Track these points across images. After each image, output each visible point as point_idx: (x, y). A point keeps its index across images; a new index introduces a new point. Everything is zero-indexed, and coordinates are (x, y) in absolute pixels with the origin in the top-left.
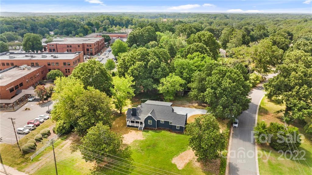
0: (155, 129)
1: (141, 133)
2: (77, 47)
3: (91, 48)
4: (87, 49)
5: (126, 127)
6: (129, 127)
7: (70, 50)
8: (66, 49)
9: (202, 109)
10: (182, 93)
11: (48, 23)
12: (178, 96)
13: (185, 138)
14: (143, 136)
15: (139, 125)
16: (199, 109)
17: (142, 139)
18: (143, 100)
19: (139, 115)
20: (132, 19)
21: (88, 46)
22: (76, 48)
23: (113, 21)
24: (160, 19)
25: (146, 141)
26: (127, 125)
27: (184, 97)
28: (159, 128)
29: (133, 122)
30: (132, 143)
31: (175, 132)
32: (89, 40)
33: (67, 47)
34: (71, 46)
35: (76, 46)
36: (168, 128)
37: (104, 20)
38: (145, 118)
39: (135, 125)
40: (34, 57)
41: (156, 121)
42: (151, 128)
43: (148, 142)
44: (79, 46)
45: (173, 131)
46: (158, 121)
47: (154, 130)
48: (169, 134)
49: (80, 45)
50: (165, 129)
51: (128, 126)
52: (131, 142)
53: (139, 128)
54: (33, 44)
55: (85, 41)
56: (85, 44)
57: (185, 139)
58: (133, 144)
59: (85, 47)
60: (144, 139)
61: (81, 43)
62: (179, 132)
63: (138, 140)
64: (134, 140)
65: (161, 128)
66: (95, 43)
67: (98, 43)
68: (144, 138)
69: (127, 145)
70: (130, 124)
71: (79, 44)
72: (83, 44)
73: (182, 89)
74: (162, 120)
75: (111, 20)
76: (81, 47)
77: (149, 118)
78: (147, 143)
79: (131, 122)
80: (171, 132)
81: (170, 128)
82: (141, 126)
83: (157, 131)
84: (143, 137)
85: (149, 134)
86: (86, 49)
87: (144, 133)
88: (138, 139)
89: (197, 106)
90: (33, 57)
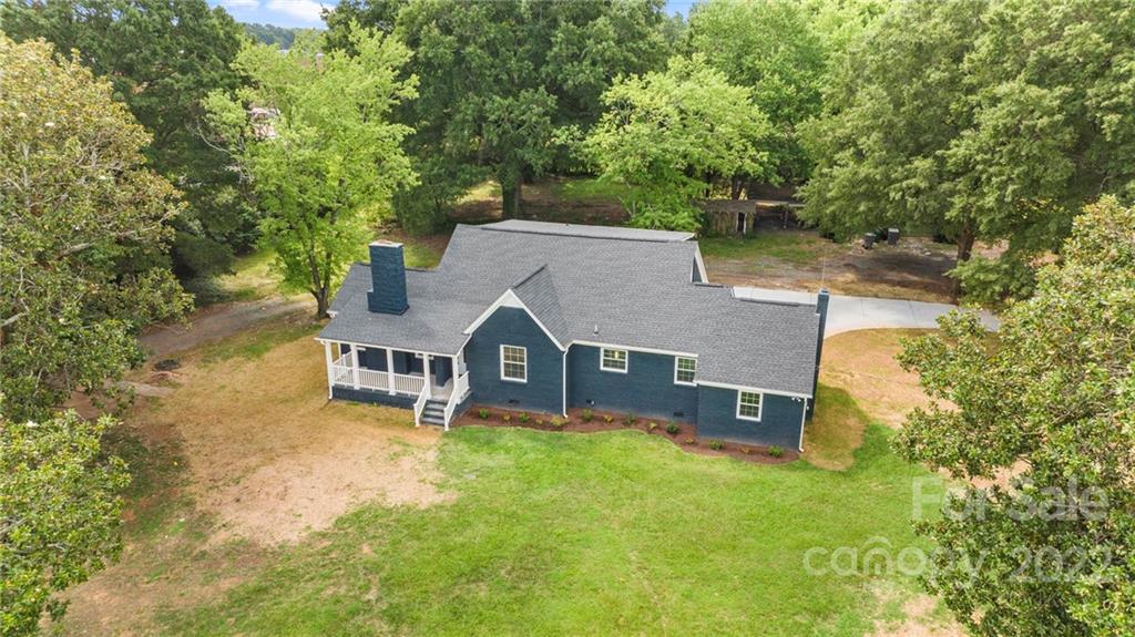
0: (556, 420)
1: (427, 447)
5: (318, 402)
6: (343, 404)
9: (896, 297)
10: (741, 218)
12: (717, 235)
13: (823, 500)
14: (437, 475)
15: (423, 388)
16: (876, 296)
17: (428, 498)
25: (460, 515)
26: (332, 383)
27: (754, 238)
28: (587, 413)
29: (372, 359)
30: (324, 535)
31: (722, 448)
36: (663, 418)
38: (470, 330)
39: (391, 382)
41: (564, 349)
42: (521, 411)
43: (479, 532)
45: (702, 440)
46: (582, 356)
47: (546, 426)
48: (677, 466)
50: (635, 422)
51: (342, 393)
52: (318, 528)
53: (418, 408)
57: (829, 509)
58: (327, 543)
60: (438, 499)
62: (754, 444)
63: (389, 511)
64: (352, 510)
65: (601, 411)
68: (450, 496)
70: (358, 378)
73: (753, 159)
74: (614, 348)
77: (509, 326)
78: (460, 540)
79: (362, 363)
80: (683, 444)
81: (678, 414)
82: (439, 398)
83: (565, 434)
84: (440, 487)
85: (500, 459)
87: (460, 450)
88: (393, 500)
89: (853, 282)
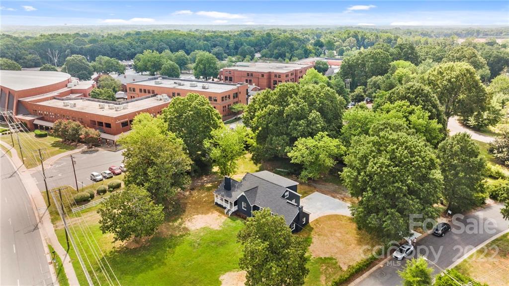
1: (224, 218)
2: (260, 77)
3: (280, 79)
4: (274, 81)
5: (213, 204)
6: (215, 206)
7: (250, 81)
8: (245, 79)
11: (260, 40)
14: (221, 225)
15: (228, 207)
17: (217, 228)
18: (278, 169)
19: (234, 191)
20: (397, 37)
21: (276, 76)
22: (258, 78)
23: (363, 39)
24: (452, 38)
25: (219, 232)
26: (215, 201)
30: (197, 230)
32: (286, 67)
33: (246, 75)
34: (252, 75)
35: (258, 75)
37: (348, 37)
38: (238, 197)
39: (224, 204)
40: (183, 85)
41: (252, 206)
42: (245, 216)
43: (219, 236)
44: (263, 76)
49: (265, 75)
51: (217, 204)
52: (197, 228)
53: (226, 211)
54: (205, 68)
55: (278, 68)
56: (273, 72)
59: (272, 77)
60: (219, 229)
61: (267, 71)
64: (204, 226)
66: (289, 72)
67: (295, 73)
69: (188, 230)
70: (219, 202)
71: (263, 72)
72: (270, 72)
75: (360, 38)
76: (265, 77)
77: (244, 199)
78: (216, 236)
84: (220, 227)
86: (272, 81)
88: (211, 227)
90: (181, 85)
